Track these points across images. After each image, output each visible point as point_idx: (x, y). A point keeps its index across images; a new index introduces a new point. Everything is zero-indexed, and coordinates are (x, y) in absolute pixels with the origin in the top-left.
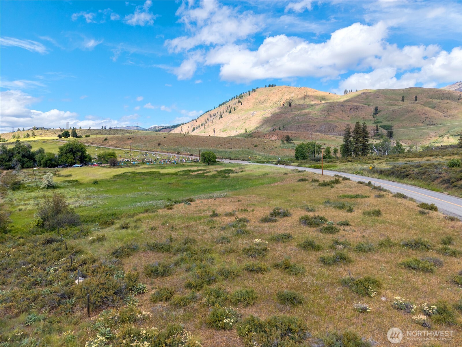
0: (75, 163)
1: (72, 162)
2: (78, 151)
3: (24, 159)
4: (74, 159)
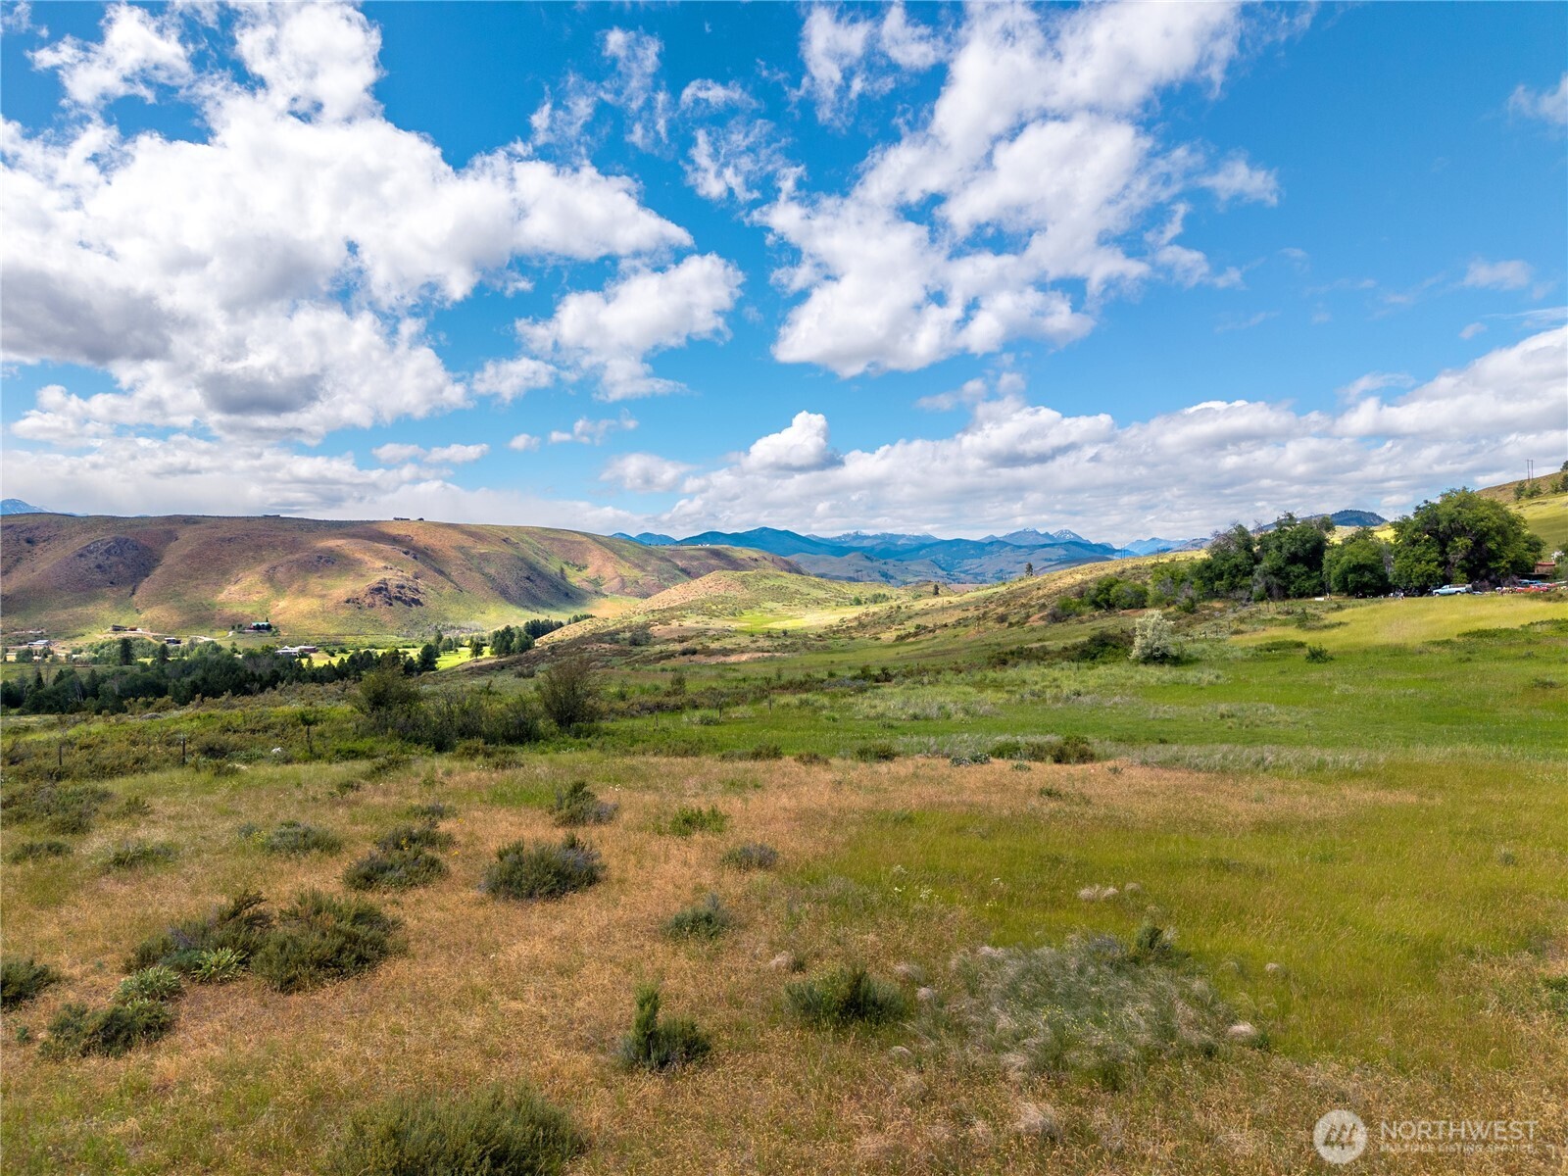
0: (1447, 581)
1: (1429, 576)
2: (1462, 531)
3: (1293, 568)
4: (1440, 565)
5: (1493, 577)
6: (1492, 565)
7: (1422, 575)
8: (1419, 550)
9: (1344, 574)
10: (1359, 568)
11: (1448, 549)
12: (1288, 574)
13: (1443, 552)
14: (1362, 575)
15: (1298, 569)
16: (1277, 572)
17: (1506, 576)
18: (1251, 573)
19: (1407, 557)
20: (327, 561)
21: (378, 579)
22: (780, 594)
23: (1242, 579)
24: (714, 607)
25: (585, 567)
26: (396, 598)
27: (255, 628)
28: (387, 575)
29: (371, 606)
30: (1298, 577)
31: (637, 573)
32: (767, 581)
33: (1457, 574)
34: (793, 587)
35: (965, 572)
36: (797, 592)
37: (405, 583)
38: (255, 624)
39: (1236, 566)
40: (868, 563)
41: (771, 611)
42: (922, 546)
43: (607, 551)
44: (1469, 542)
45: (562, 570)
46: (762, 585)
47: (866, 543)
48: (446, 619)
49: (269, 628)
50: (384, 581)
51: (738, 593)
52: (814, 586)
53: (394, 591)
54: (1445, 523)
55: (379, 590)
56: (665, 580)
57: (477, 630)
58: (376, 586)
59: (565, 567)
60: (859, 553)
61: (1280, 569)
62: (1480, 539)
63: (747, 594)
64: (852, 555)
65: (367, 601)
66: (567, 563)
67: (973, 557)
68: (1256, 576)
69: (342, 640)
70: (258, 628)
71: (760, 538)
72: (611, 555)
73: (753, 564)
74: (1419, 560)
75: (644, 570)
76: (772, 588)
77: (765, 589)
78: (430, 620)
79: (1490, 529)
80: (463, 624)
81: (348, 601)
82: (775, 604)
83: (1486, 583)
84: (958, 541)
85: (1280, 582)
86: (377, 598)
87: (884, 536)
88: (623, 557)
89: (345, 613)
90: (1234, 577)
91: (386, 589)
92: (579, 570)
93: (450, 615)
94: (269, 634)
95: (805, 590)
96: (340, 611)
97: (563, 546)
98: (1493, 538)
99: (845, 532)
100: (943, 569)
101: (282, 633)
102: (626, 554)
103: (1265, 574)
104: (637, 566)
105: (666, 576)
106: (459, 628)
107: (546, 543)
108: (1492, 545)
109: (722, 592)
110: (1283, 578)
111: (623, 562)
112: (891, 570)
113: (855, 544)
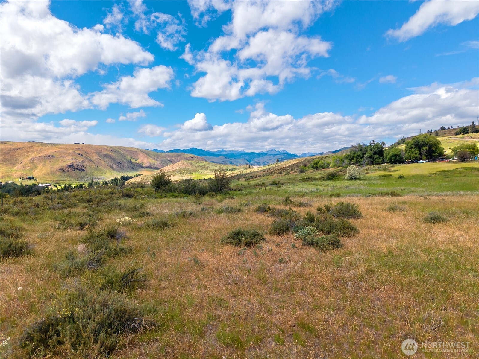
1: (416, 157)
3: (375, 156)
4: (419, 154)
5: (433, 158)
6: (433, 154)
7: (414, 157)
8: (413, 150)
9: (391, 157)
10: (395, 156)
11: (421, 150)
12: (374, 158)
13: (420, 151)
14: (396, 158)
15: (376, 156)
16: (371, 157)
17: (437, 158)
18: (363, 157)
19: (409, 152)
20: (52, 157)
21: (70, 162)
22: (203, 167)
23: (360, 159)
24: (183, 172)
25: (138, 159)
26: (77, 169)
27: (28, 178)
28: (73, 161)
29: (68, 171)
30: (376, 159)
31: (155, 161)
32: (199, 164)
33: (424, 157)
34: (207, 166)
35: (254, 162)
36: (208, 167)
37: (79, 164)
38: (28, 177)
39: (358, 155)
40: (226, 159)
41: (201, 173)
42: (242, 154)
43: (145, 154)
44: (427, 148)
45: (130, 160)
46: (197, 165)
47: (225, 153)
48: (93, 175)
49: (33, 178)
50: (72, 163)
51: (189, 167)
52: (213, 166)
53: (76, 167)
54: (421, 142)
55: (70, 166)
56: (164, 163)
57: (104, 179)
58: (70, 165)
59: (131, 159)
60: (223, 156)
61: (371, 156)
62: (430, 147)
63: (192, 168)
64: (221, 157)
65: (67, 170)
66: (132, 158)
67: (257, 158)
68: (365, 158)
69: (59, 182)
70: (29, 178)
71: (193, 151)
72: (146, 155)
73: (192, 159)
74: (413, 153)
75: (157, 161)
76: (200, 166)
77: (198, 166)
78: (88, 176)
79: (433, 144)
80: (99, 177)
81: (60, 170)
82: (202, 171)
83: (431, 159)
84: (253, 153)
85: (371, 160)
86: (70, 168)
87: (230, 151)
88: (150, 156)
89: (59, 173)
90: (357, 158)
91: (73, 166)
92: (136, 160)
93: (95, 174)
94: (33, 180)
95: (210, 166)
96: (57, 173)
97: (130, 152)
98: (434, 147)
99: (218, 150)
100: (248, 161)
101: (38, 180)
102: (151, 155)
103: (367, 158)
104: (155, 159)
105: (164, 162)
106: (98, 178)
107: (125, 151)
108: (434, 149)
109: (185, 167)
110: (372, 159)
111: (150, 158)
112: (232, 161)
113: (221, 153)
